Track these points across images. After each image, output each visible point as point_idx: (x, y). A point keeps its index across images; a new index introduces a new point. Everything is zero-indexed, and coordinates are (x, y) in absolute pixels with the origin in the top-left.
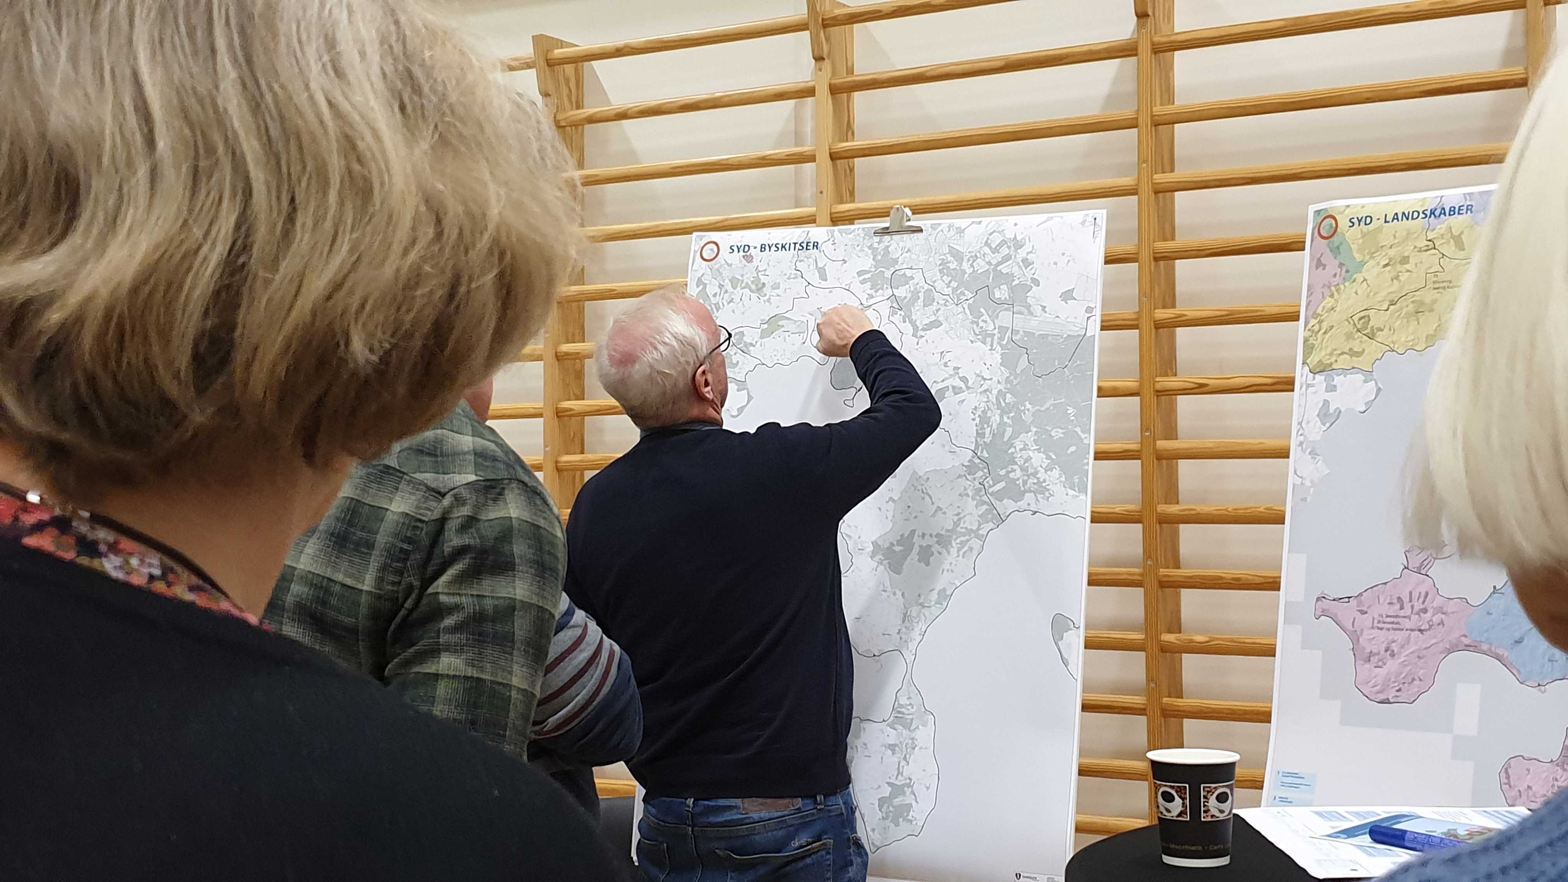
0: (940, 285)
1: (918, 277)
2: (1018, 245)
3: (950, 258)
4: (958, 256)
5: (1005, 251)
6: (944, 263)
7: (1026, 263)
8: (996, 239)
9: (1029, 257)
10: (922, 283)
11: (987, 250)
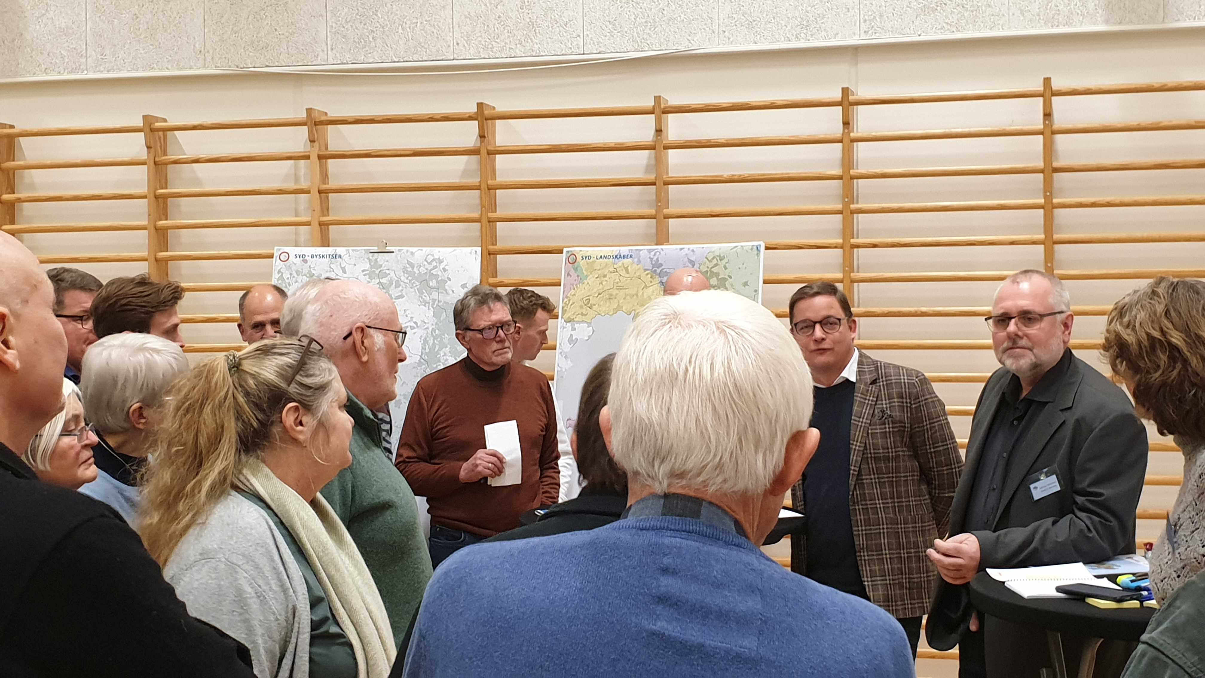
0: (402, 278)
1: (392, 274)
2: (441, 262)
3: (408, 266)
4: (412, 265)
5: (434, 264)
6: (405, 268)
7: (445, 270)
8: (430, 258)
9: (447, 268)
10: (394, 277)
11: (426, 263)
